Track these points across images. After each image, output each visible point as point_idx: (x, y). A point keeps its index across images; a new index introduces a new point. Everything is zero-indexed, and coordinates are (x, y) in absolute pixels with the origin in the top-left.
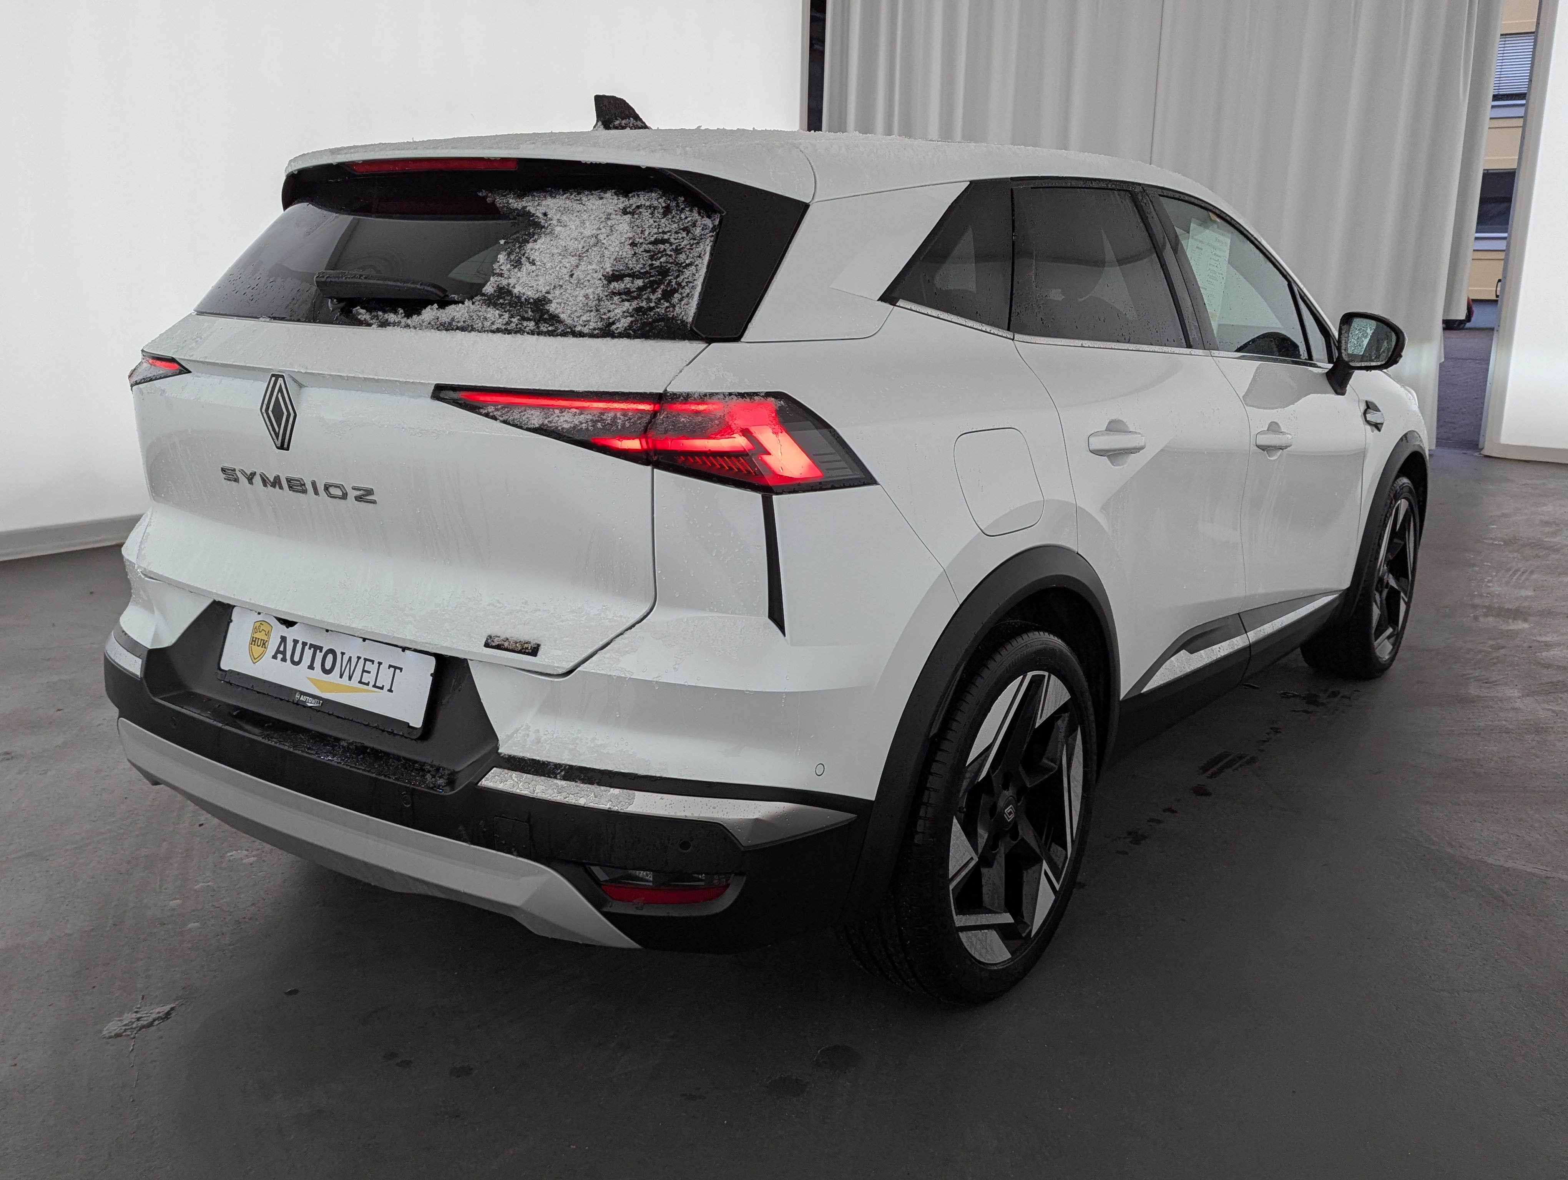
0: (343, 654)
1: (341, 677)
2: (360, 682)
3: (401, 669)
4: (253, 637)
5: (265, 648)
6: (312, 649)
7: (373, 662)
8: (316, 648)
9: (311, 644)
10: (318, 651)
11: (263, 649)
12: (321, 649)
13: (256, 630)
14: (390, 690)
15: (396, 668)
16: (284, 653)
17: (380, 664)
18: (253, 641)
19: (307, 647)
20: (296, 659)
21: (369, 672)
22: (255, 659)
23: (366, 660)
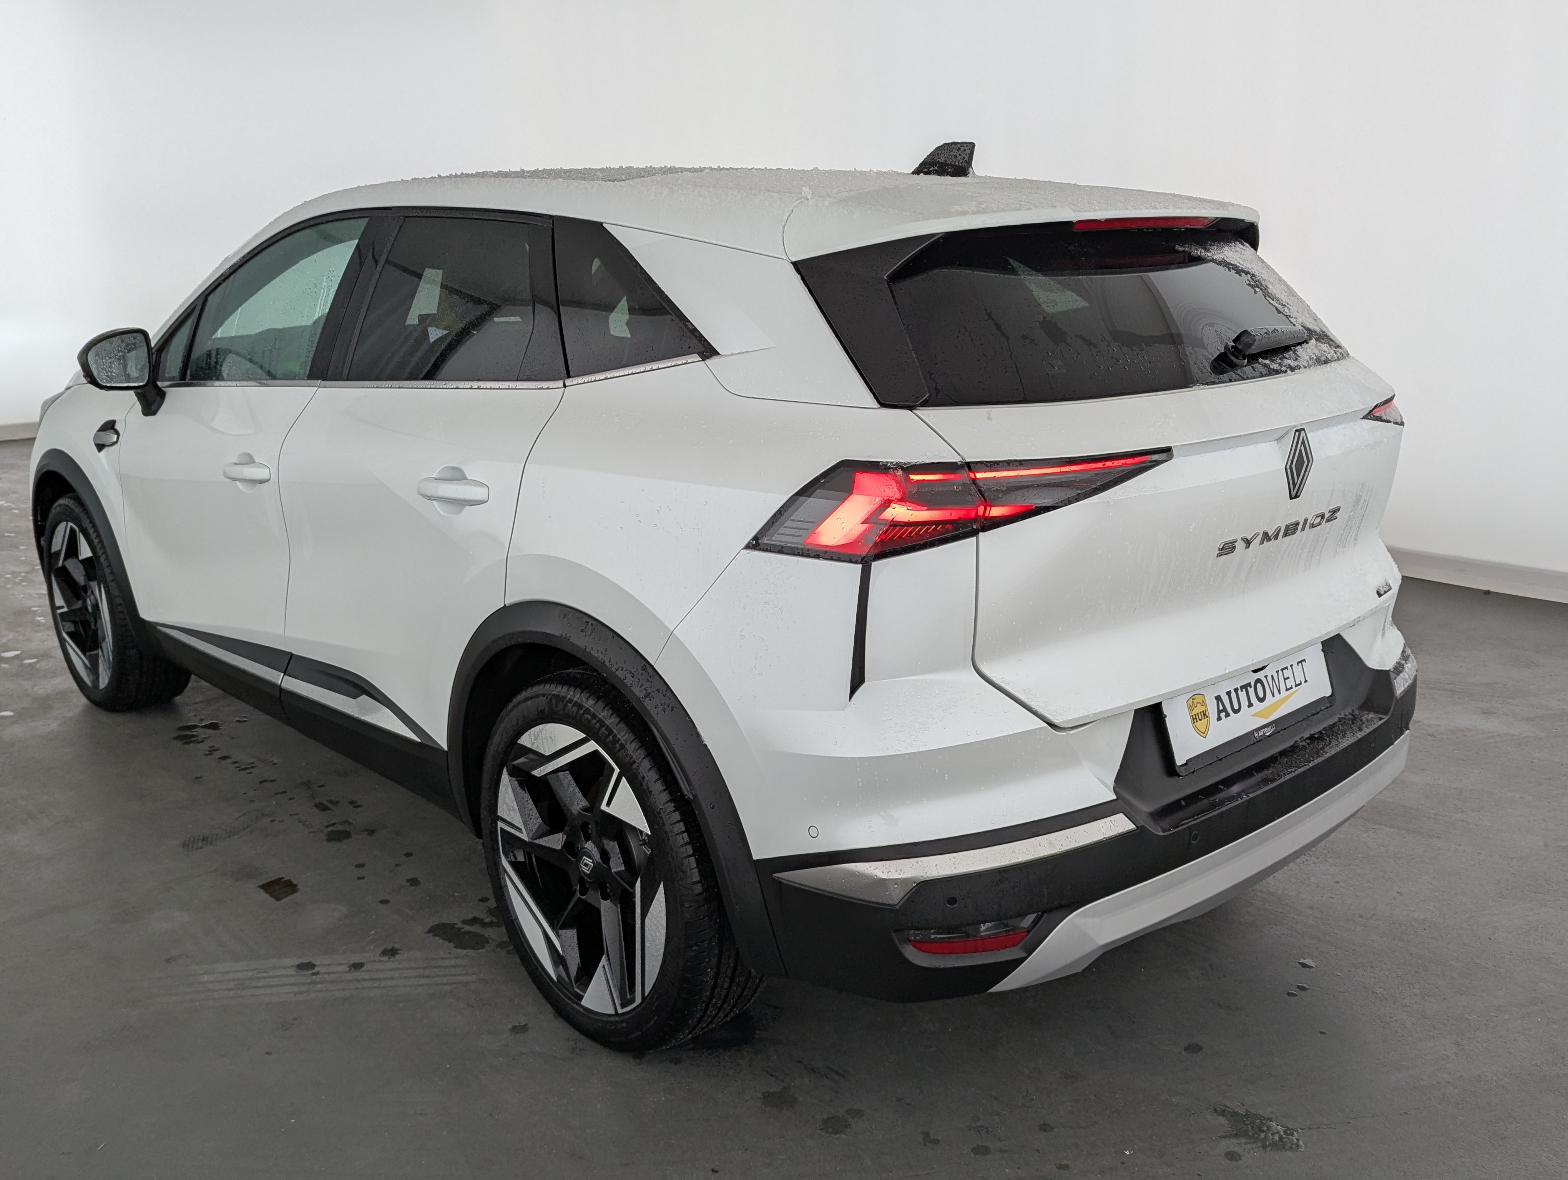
0: (1266, 677)
1: (1273, 696)
2: (1287, 690)
3: (1304, 660)
4: (1192, 716)
5: (1207, 717)
6: (1244, 690)
7: (1286, 668)
8: (1245, 687)
9: (1241, 687)
10: (1249, 688)
11: (1206, 719)
12: (1249, 685)
13: (1191, 708)
14: (1306, 681)
15: (1301, 662)
16: (1225, 710)
17: (1291, 666)
18: (1194, 719)
19: (1239, 691)
20: (1236, 707)
21: (1288, 678)
22: (1204, 734)
23: (1282, 670)
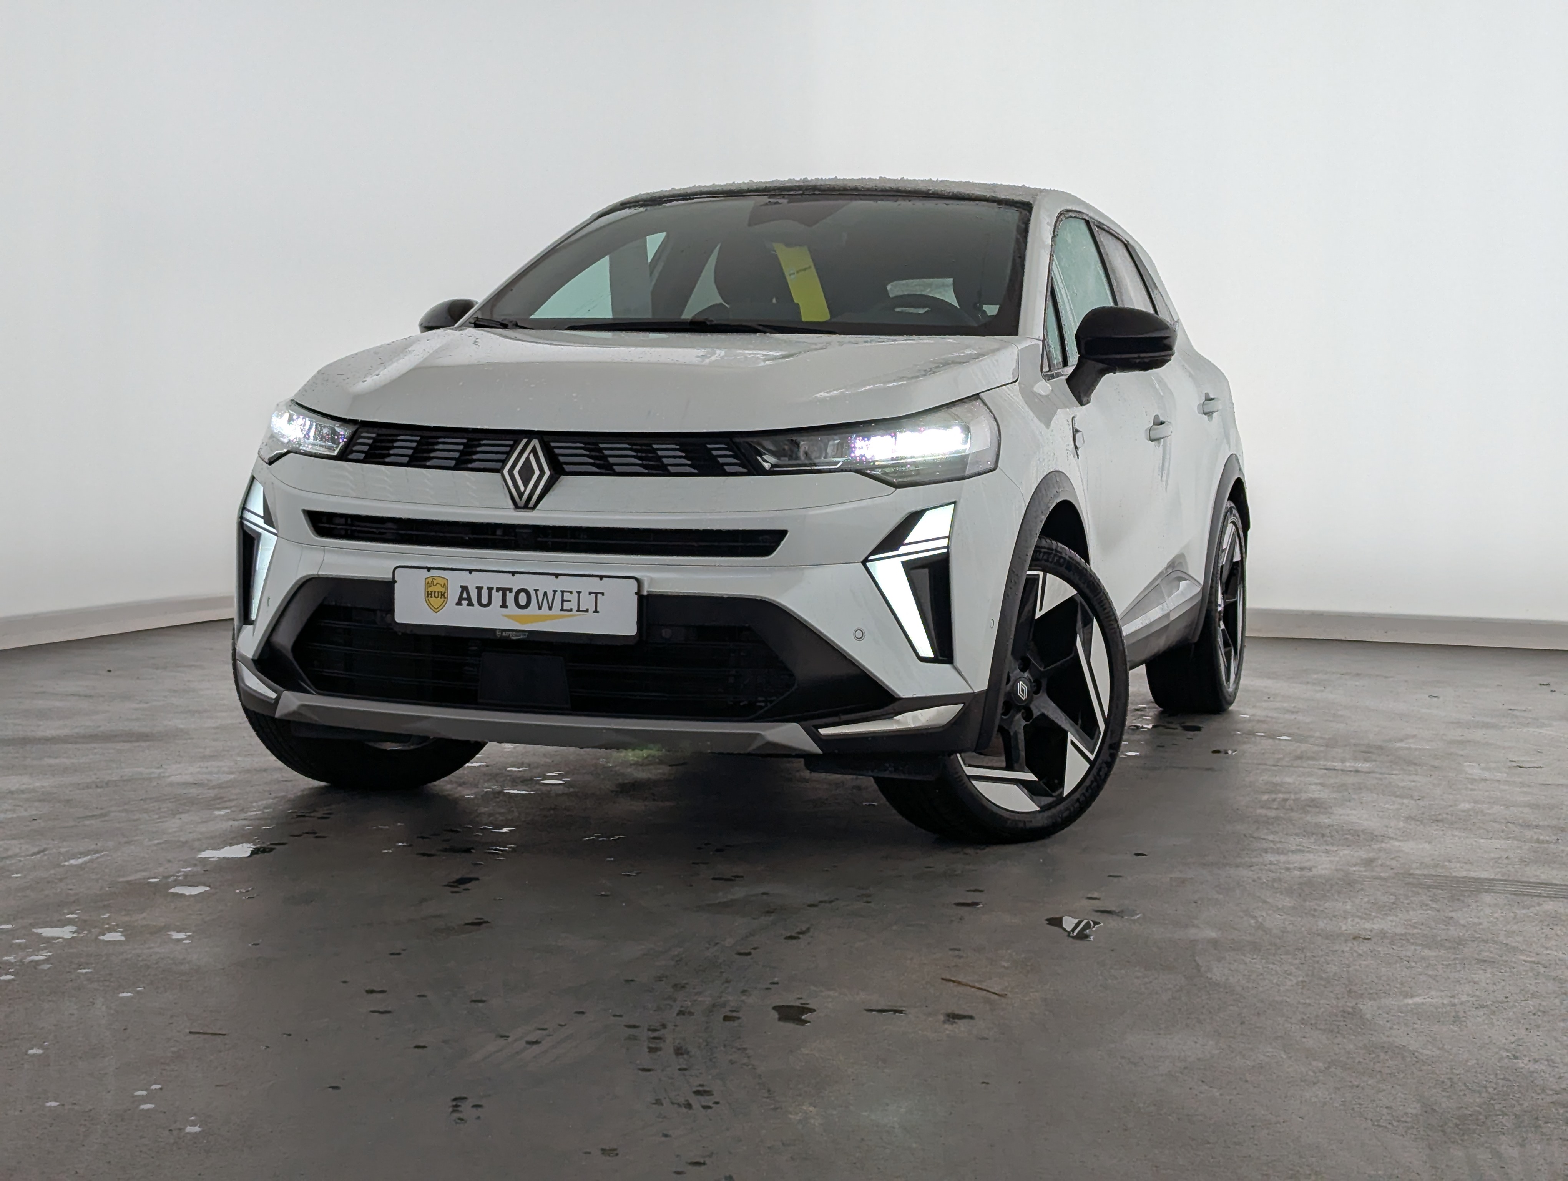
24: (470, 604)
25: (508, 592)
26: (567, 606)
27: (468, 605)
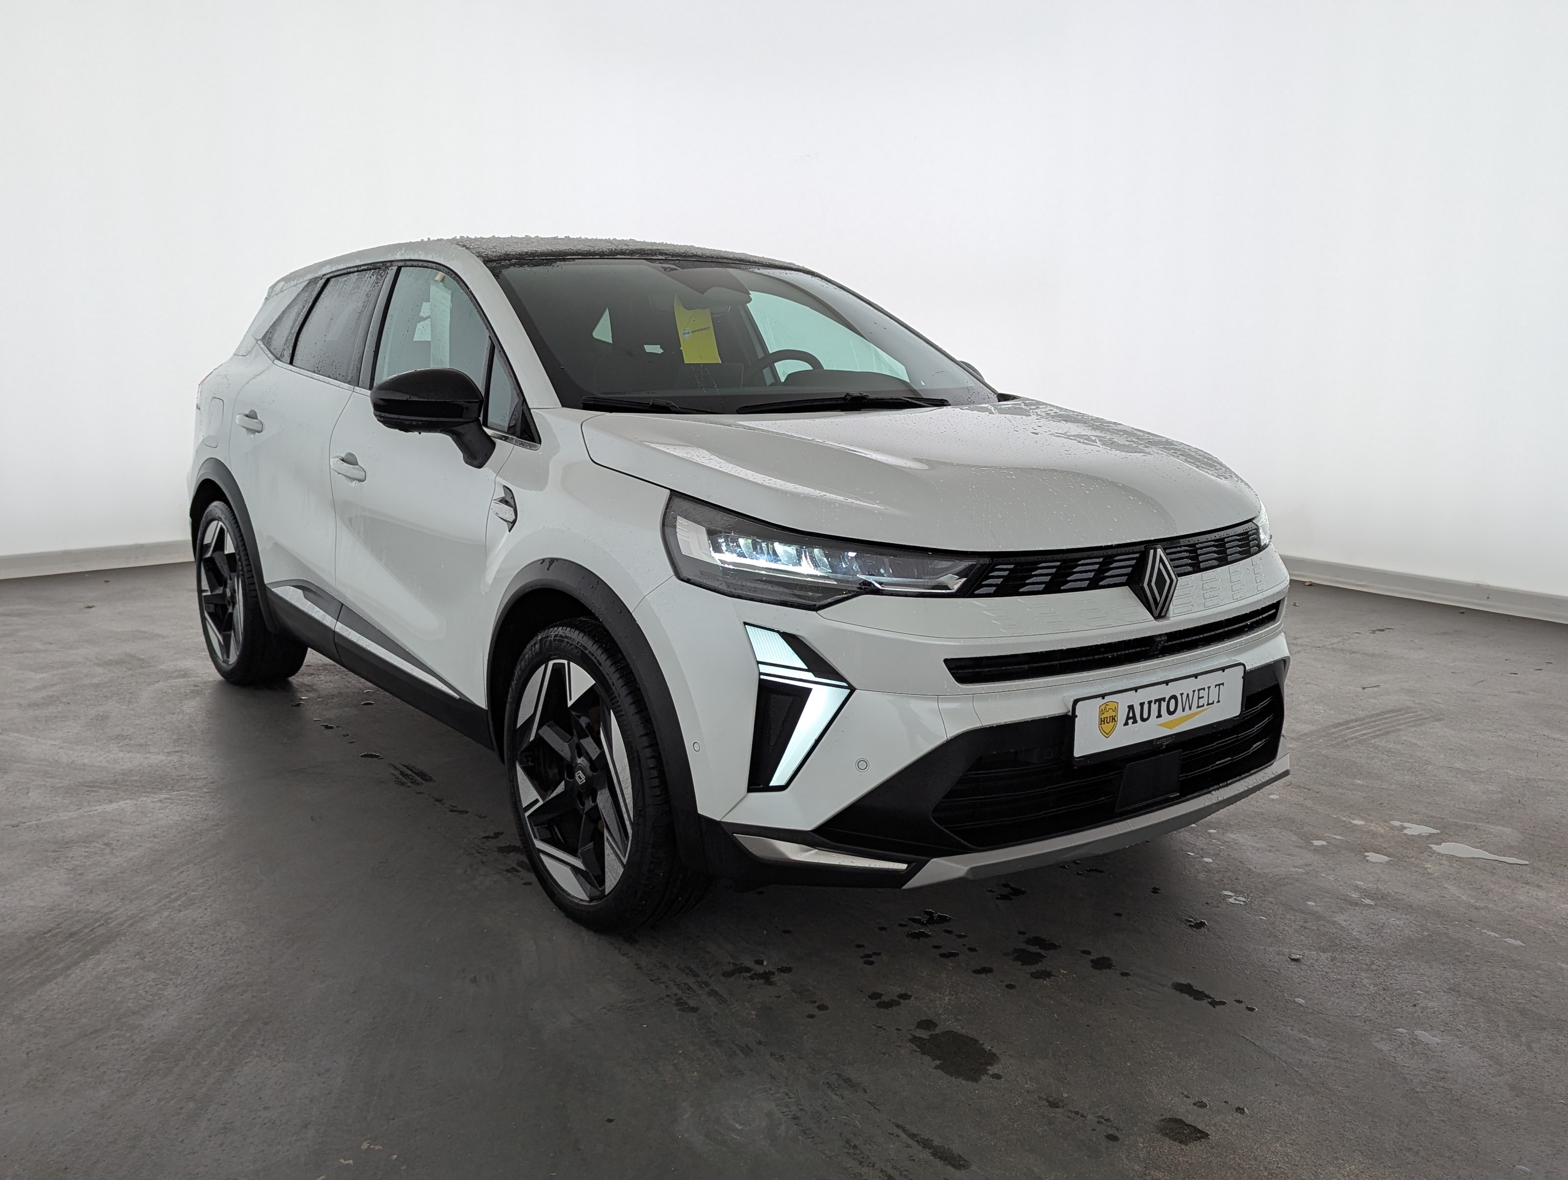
24: (1135, 722)
25: (1162, 702)
26: (1201, 702)
27: (1133, 723)
